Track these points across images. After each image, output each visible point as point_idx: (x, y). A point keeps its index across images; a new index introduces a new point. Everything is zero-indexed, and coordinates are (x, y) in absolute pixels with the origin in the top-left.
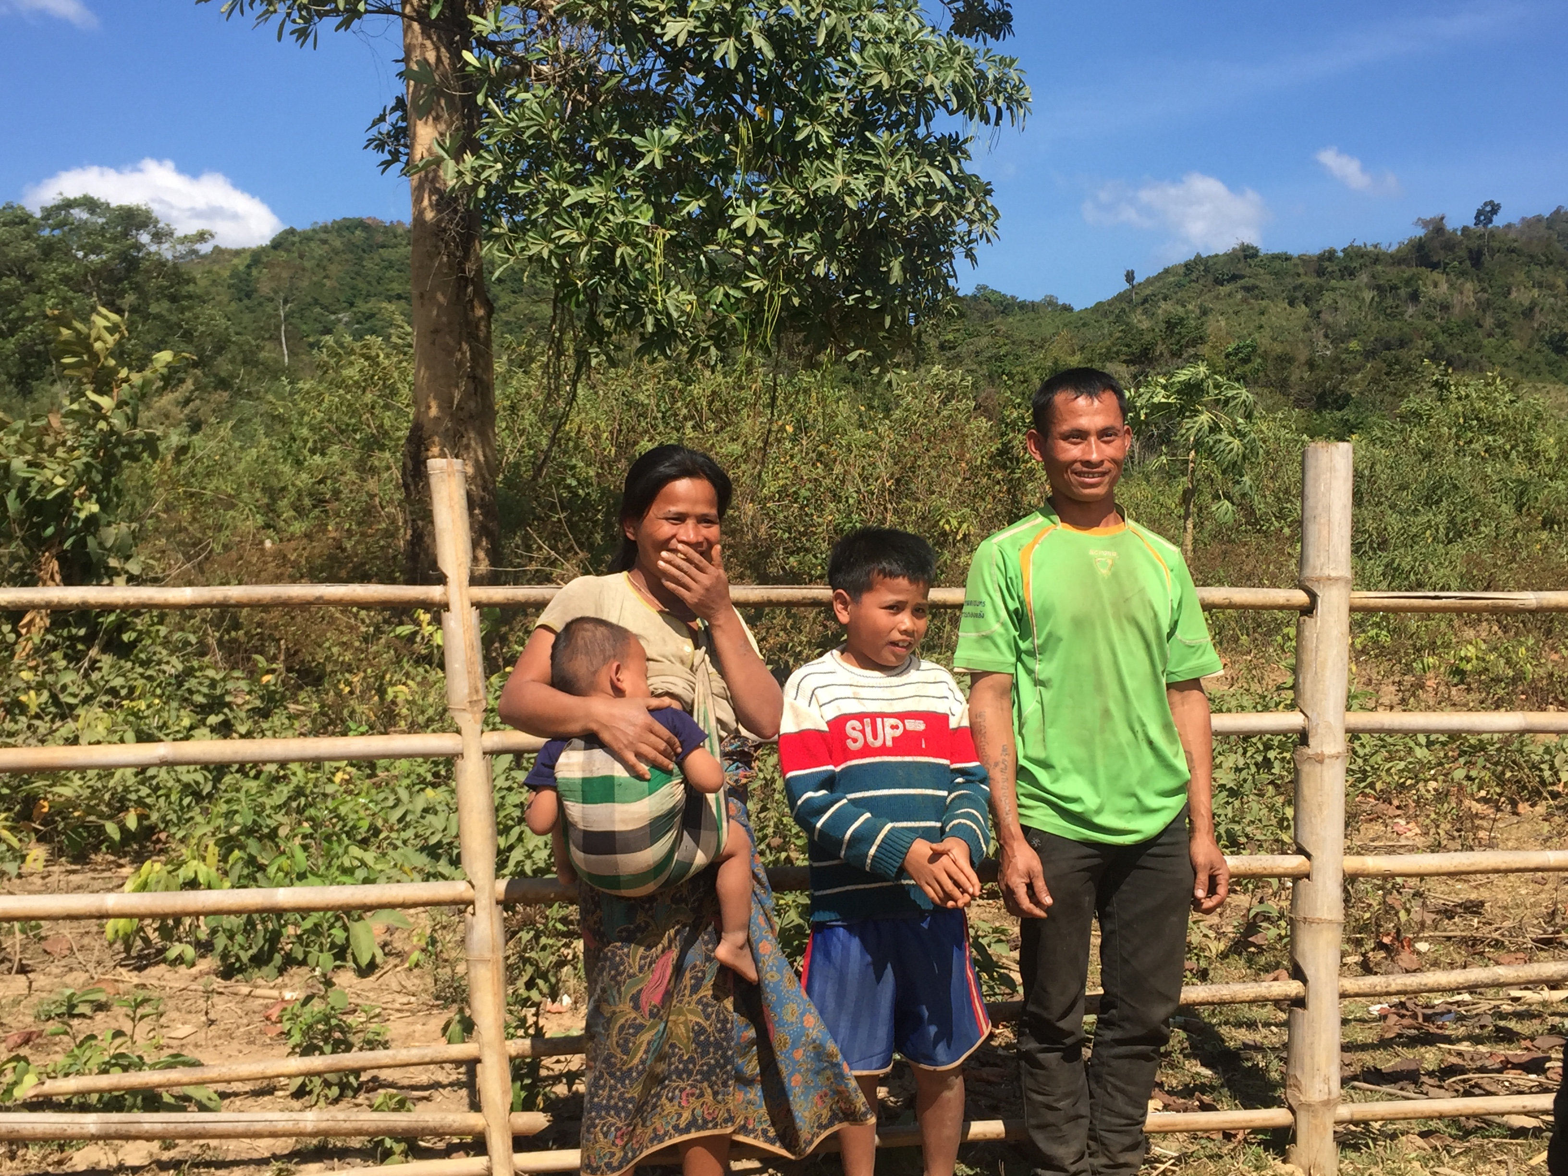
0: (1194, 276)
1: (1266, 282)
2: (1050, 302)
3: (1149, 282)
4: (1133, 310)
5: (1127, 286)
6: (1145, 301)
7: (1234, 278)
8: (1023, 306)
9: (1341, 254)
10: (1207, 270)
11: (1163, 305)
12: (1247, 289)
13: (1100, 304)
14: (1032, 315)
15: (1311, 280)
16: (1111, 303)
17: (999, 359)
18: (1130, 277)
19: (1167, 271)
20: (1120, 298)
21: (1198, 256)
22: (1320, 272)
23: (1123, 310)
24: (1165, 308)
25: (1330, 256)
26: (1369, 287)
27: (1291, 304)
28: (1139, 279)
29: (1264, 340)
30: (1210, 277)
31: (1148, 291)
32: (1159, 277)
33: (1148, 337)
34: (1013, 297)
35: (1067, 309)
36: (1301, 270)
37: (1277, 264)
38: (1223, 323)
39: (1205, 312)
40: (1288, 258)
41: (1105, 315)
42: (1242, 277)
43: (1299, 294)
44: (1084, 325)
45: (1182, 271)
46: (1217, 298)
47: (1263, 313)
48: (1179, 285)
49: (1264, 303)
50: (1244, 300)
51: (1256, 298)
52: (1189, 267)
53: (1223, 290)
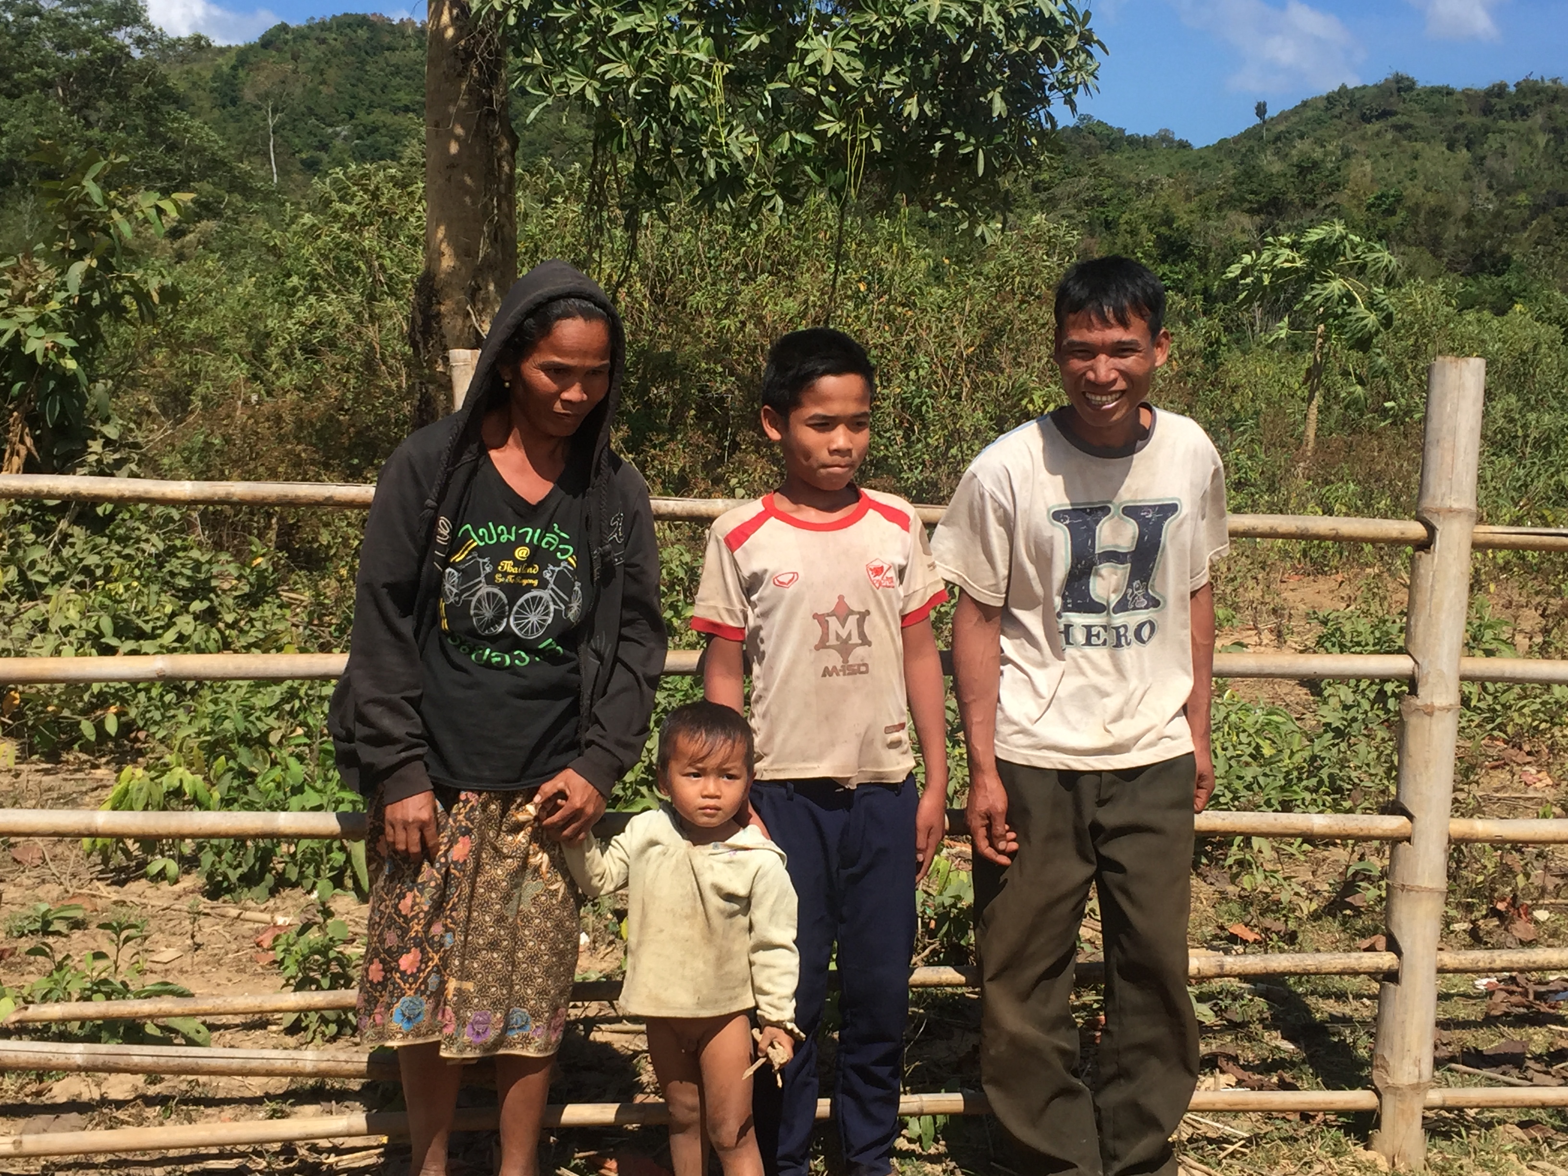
0: (1337, 110)
1: (1422, 120)
2: (1165, 138)
3: (1284, 116)
4: (1263, 150)
5: (1258, 121)
6: (1278, 138)
7: (1385, 114)
8: (1133, 142)
9: (1512, 89)
10: (1351, 104)
11: (1298, 143)
12: (1398, 128)
13: (1223, 142)
14: (1143, 152)
15: (1476, 120)
16: (1237, 140)
17: (1103, 204)
18: (1261, 110)
19: (1305, 104)
20: (1249, 134)
21: (1343, 87)
22: (1487, 110)
23: (1251, 150)
24: (1301, 147)
25: (1499, 91)
26: (1543, 129)
27: (1451, 147)
28: (1272, 112)
29: (1414, 191)
30: (1356, 113)
31: (1282, 128)
32: (1295, 111)
33: (1279, 184)
34: (1121, 131)
35: (1184, 145)
36: (1464, 107)
37: (1435, 99)
38: (1368, 168)
39: (1347, 155)
40: (1449, 92)
41: (1230, 153)
42: (1393, 113)
43: (1461, 136)
44: (1205, 165)
45: (1322, 105)
46: (1363, 138)
47: (1416, 158)
48: (1319, 122)
49: (1419, 145)
50: (1395, 142)
51: (1409, 139)
52: (1331, 100)
53: (1371, 128)
